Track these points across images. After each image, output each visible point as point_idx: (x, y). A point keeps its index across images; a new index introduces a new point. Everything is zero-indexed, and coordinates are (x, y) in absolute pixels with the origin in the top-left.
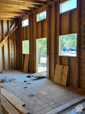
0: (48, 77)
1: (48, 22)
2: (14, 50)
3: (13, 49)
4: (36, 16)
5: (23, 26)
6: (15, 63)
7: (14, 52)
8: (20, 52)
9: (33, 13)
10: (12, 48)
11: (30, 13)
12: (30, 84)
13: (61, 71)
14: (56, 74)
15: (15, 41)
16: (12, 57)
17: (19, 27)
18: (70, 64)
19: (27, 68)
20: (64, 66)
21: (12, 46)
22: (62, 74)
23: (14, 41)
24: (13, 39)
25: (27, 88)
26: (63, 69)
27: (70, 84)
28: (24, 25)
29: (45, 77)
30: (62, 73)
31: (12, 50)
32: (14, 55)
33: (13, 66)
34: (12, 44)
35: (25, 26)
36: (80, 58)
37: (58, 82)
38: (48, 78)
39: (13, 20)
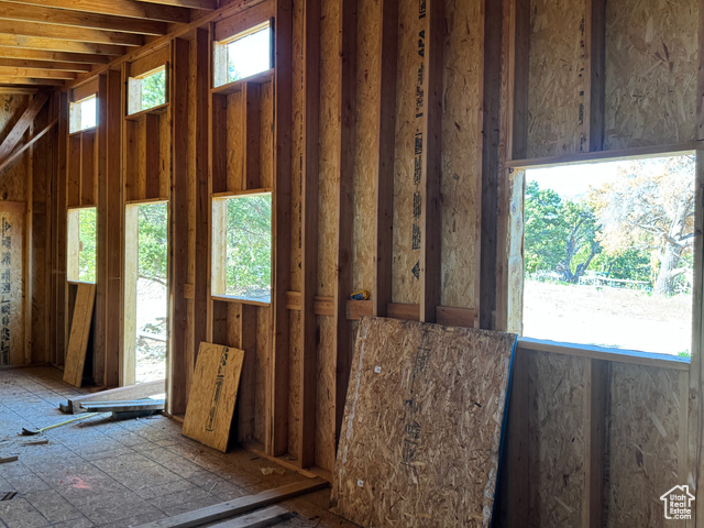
0: (169, 412)
1: (172, 125)
2: (20, 261)
3: (20, 251)
4: (126, 83)
5: (73, 129)
6: (23, 333)
7: (20, 271)
8: (57, 271)
9: (115, 65)
10: (8, 246)
11: (103, 68)
12: (46, 442)
13: (216, 378)
14: (196, 389)
15: (30, 207)
16: (13, 299)
17: (55, 130)
18: (256, 341)
19: (82, 362)
20: (227, 350)
21: (9, 238)
22: (218, 390)
23: (26, 206)
24: (20, 198)
25: (13, 464)
26: (224, 364)
27: (256, 440)
28: (80, 126)
29: (158, 412)
30: (219, 384)
31: (13, 260)
32: (24, 289)
33: (12, 351)
34: (14, 227)
35: (83, 128)
36: (290, 310)
37: (197, 434)
38: (170, 418)
39: (26, 97)
